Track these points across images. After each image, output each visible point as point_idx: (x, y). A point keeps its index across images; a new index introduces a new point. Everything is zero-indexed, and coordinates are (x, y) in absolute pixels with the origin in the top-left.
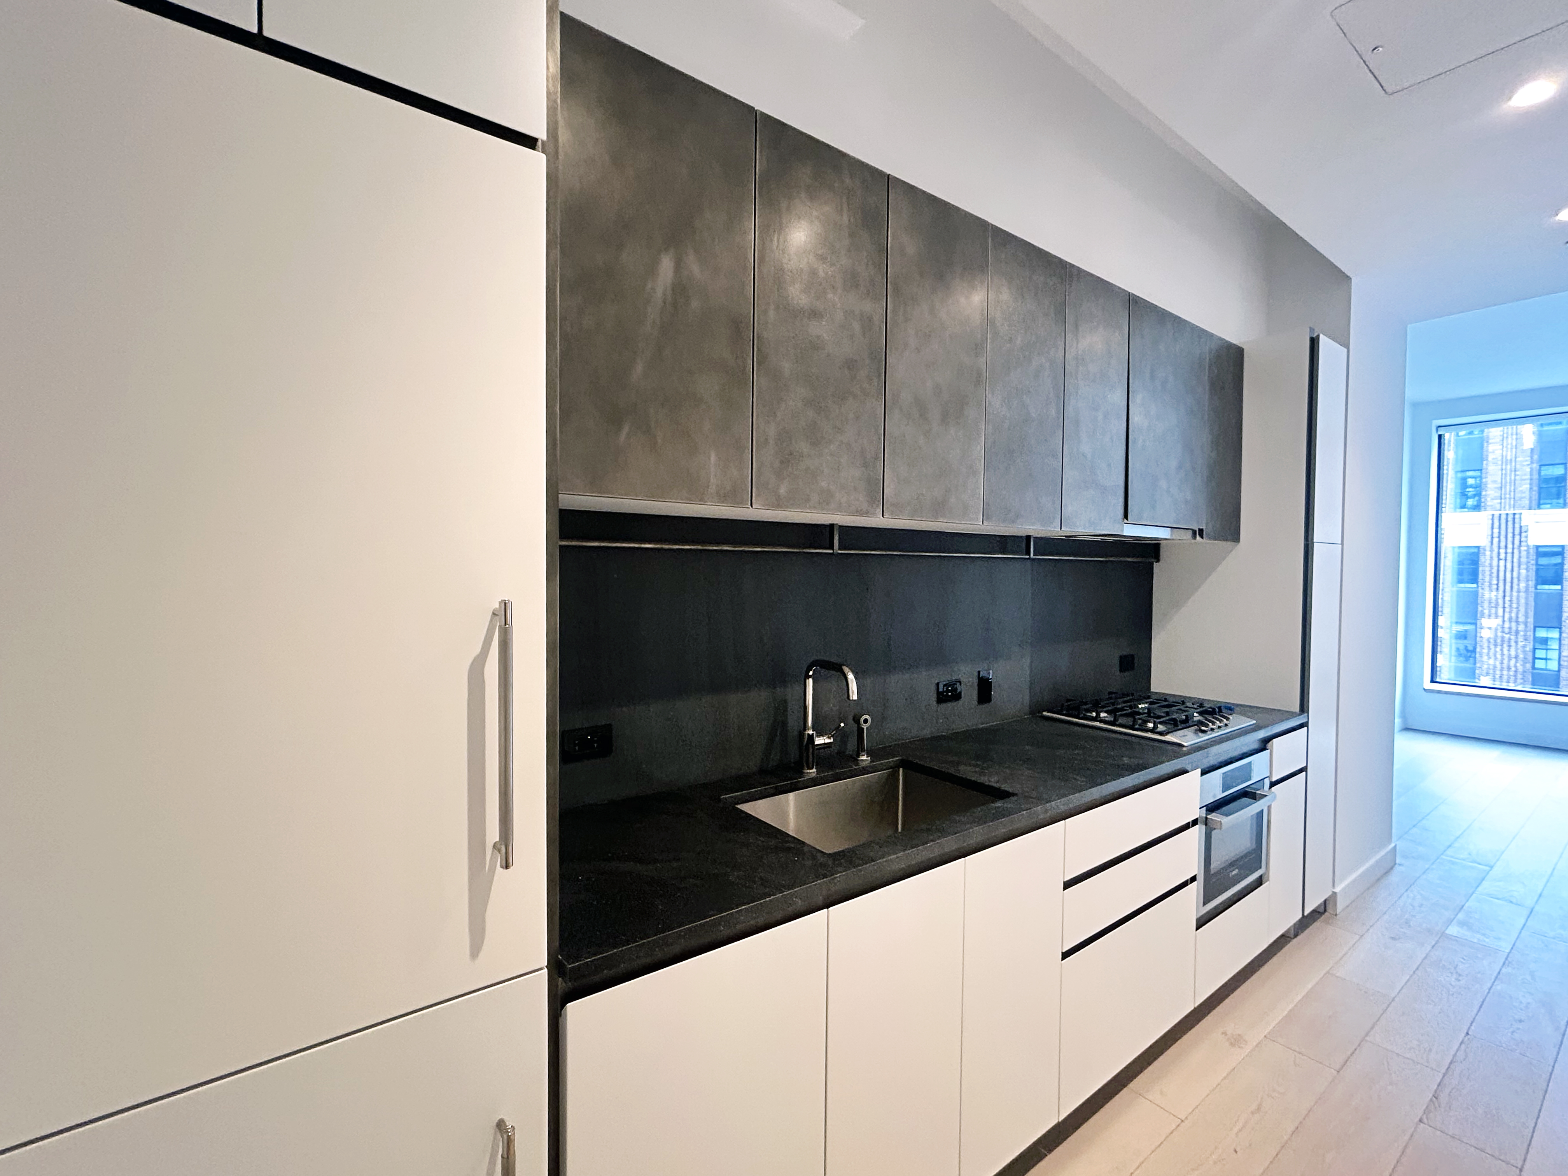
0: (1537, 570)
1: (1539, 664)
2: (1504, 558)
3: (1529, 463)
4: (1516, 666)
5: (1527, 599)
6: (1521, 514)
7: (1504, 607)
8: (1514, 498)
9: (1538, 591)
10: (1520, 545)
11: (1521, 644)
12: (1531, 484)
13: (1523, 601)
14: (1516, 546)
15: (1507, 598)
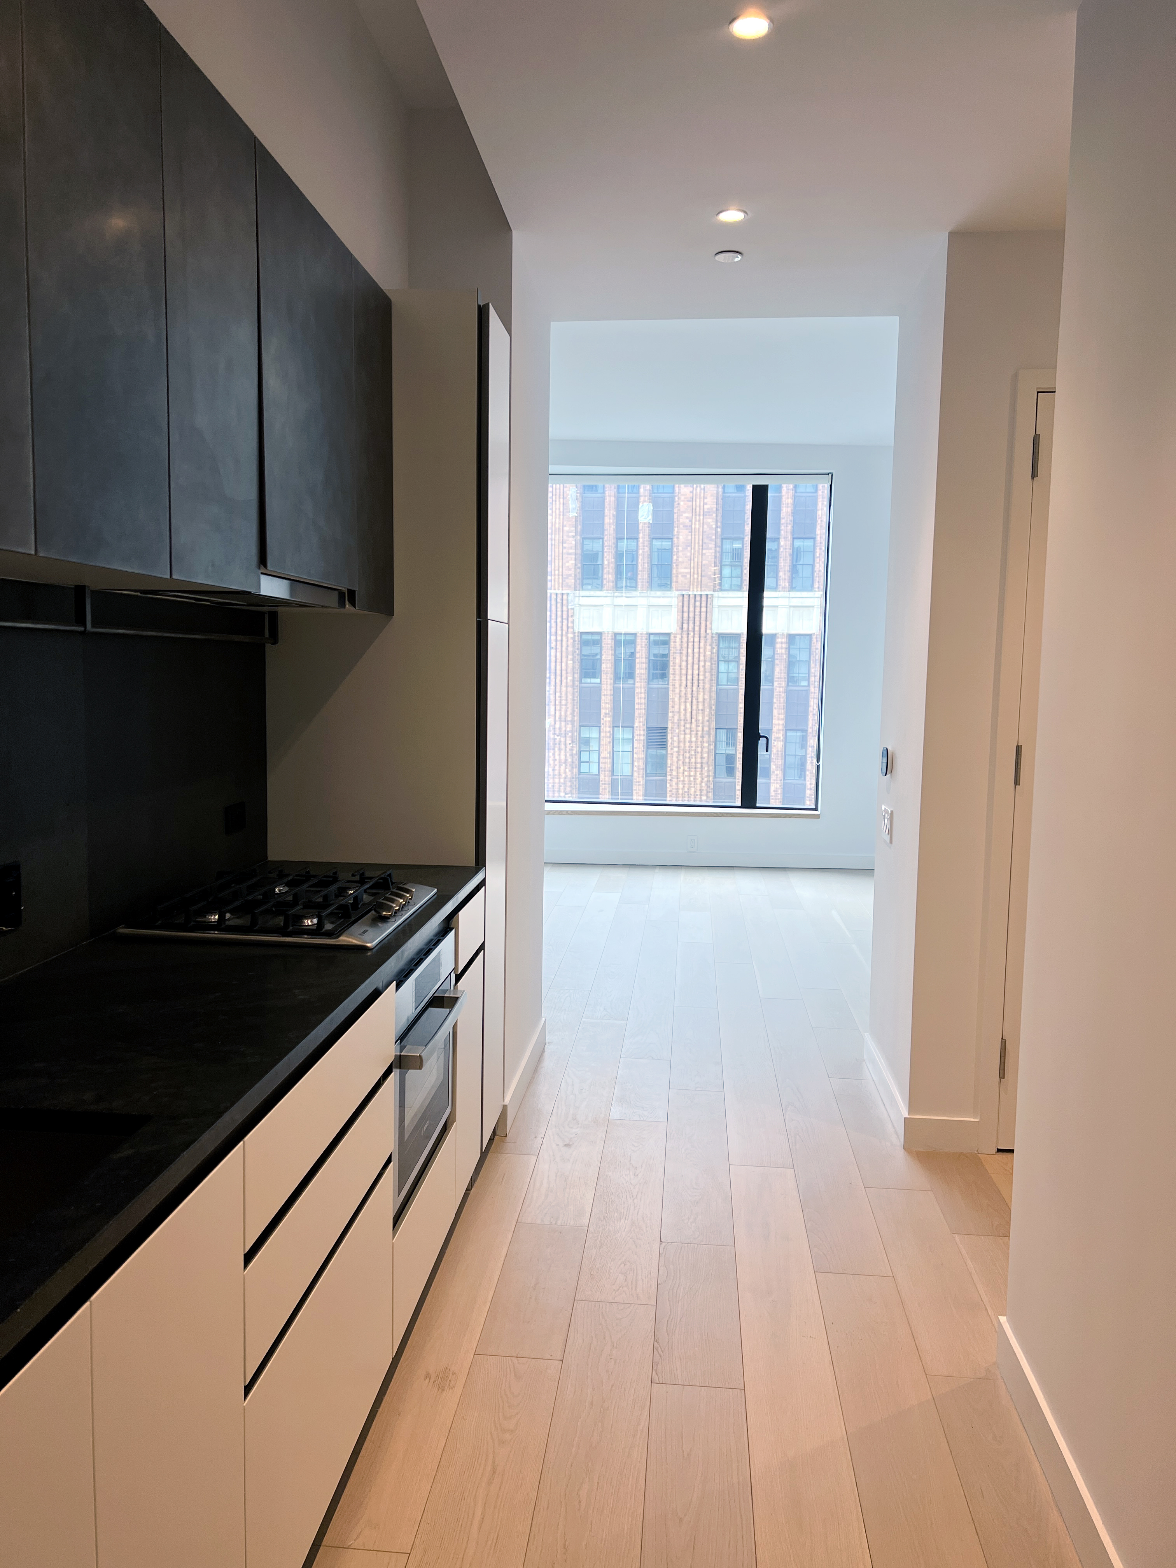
0: (582, 660)
1: (584, 768)
2: (554, 647)
3: (574, 534)
4: (565, 773)
5: (573, 694)
6: (568, 594)
7: (555, 705)
8: (562, 575)
9: (582, 685)
10: (567, 632)
11: (569, 747)
12: (575, 559)
13: (570, 697)
14: (564, 633)
15: (558, 694)
